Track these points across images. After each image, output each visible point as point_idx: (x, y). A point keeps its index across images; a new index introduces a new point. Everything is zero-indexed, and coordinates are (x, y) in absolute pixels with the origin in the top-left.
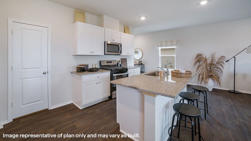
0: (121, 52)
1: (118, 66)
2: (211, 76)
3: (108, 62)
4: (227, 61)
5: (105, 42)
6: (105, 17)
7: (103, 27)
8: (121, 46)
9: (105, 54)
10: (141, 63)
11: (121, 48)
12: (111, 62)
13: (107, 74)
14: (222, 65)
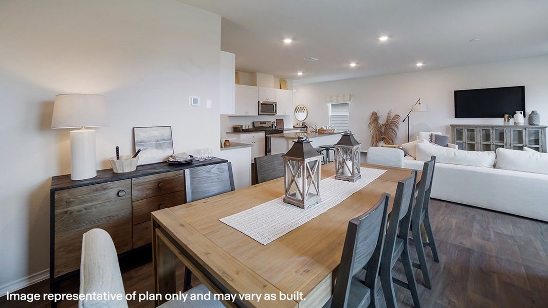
0: (276, 112)
1: (272, 128)
2: (383, 139)
3: (261, 123)
4: (403, 121)
5: (259, 102)
6: (258, 74)
7: (256, 86)
8: (276, 105)
9: (259, 114)
10: (305, 126)
11: (276, 107)
12: (265, 123)
13: (262, 135)
14: (396, 126)
